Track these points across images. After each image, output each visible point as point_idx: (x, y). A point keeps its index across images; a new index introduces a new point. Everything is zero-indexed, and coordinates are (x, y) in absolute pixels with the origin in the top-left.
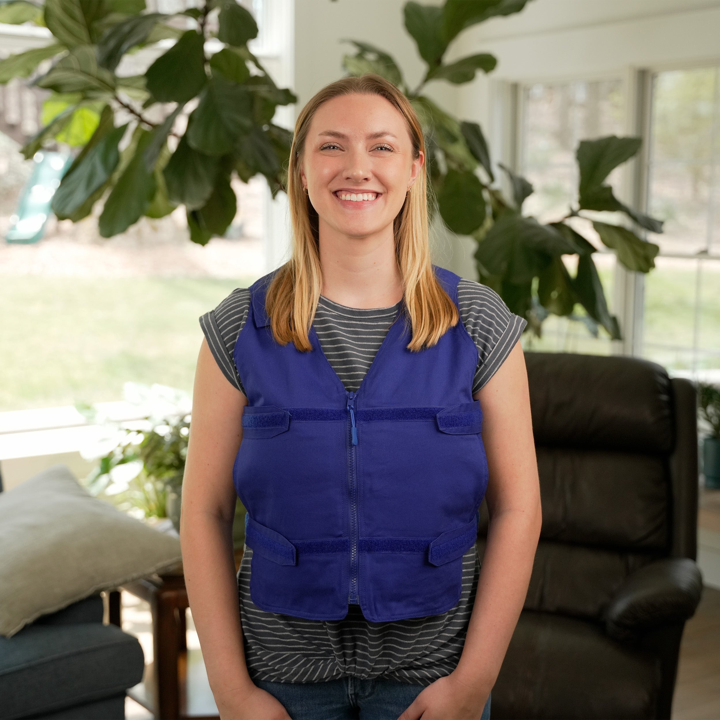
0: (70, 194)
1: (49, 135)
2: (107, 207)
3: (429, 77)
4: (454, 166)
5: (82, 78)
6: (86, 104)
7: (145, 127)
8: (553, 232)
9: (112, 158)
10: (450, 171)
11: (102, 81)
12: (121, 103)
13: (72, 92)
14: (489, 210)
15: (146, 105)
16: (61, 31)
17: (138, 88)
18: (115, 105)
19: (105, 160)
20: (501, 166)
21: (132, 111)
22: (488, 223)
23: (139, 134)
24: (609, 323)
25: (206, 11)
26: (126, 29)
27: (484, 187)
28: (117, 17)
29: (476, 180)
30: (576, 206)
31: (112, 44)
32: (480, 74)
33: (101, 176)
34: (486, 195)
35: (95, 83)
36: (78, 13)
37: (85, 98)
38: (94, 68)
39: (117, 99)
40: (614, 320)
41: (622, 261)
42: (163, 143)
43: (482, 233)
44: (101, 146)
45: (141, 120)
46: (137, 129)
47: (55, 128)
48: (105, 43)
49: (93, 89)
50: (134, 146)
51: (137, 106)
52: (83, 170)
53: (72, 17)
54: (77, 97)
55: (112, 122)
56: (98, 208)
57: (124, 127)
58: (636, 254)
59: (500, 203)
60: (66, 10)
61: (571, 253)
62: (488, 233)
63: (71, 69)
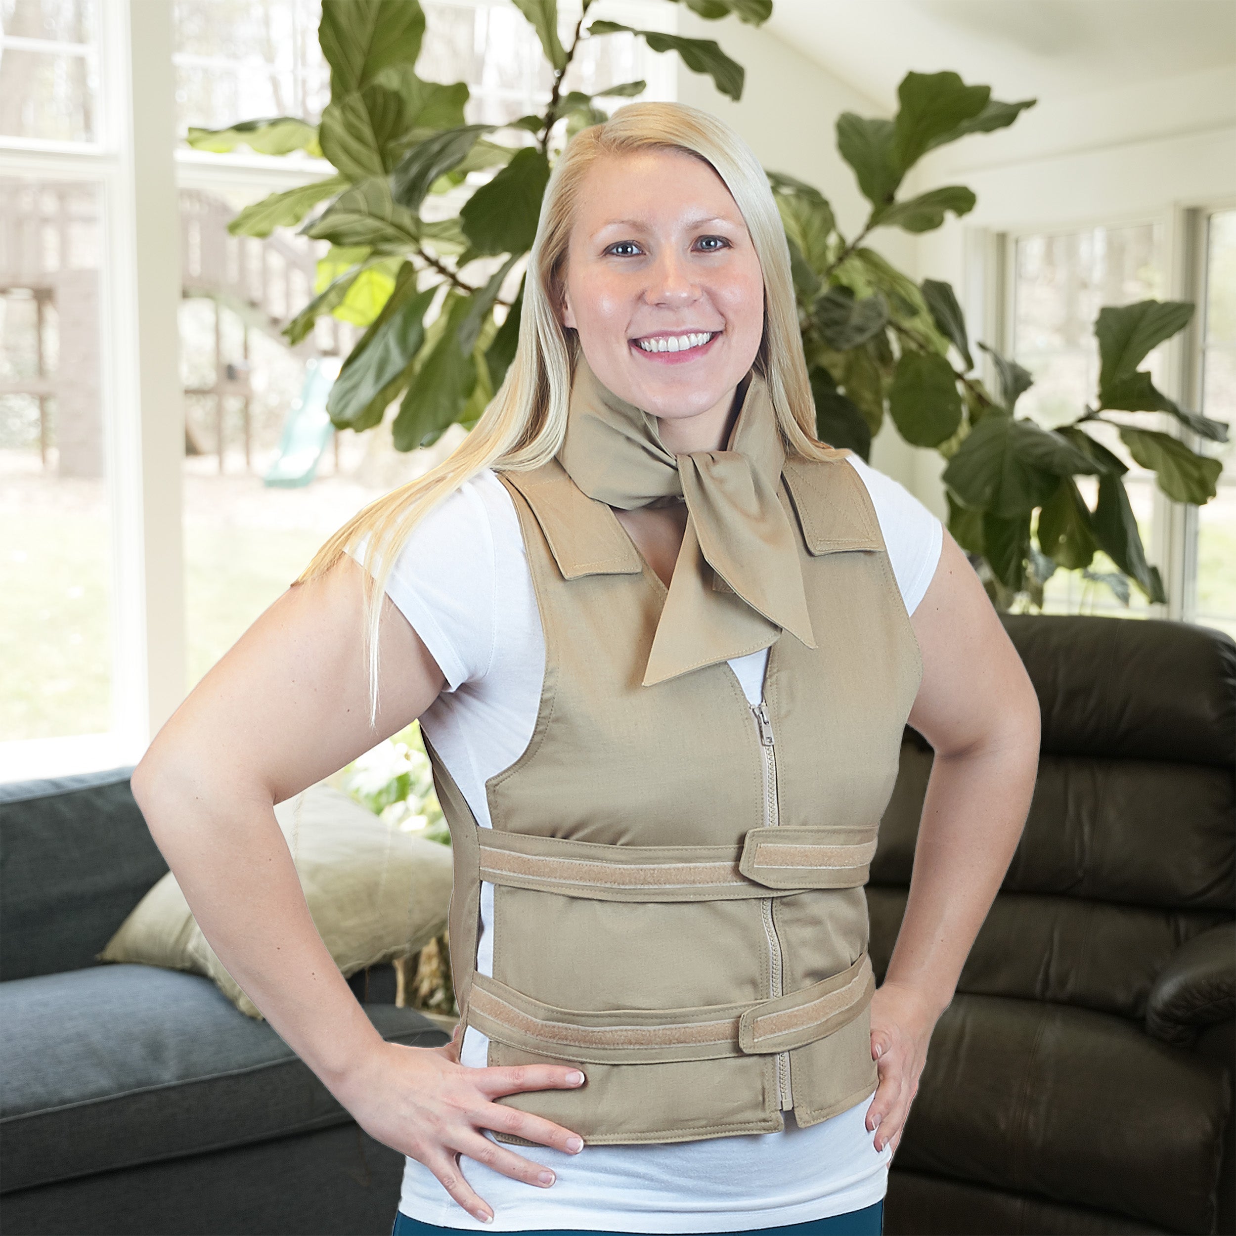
0: (355, 387)
1: (324, 309)
2: (405, 407)
3: (874, 221)
4: (913, 346)
5: (371, 223)
6: (376, 261)
7: (461, 292)
8: (1061, 440)
9: (413, 338)
10: (906, 352)
11: (399, 227)
12: (427, 259)
13: (357, 244)
14: (965, 412)
15: (463, 261)
16: (344, 158)
17: (450, 240)
18: (418, 262)
19: (402, 340)
20: (982, 347)
21: (442, 270)
22: (964, 430)
23: (451, 302)
24: (1147, 579)
25: (550, 121)
26: (436, 147)
27: (960, 376)
28: (421, 133)
29: (946, 366)
30: (1095, 405)
31: (414, 169)
32: (950, 216)
33: (397, 362)
34: (960, 387)
35: (390, 231)
36: (367, 132)
37: (377, 253)
38: (388, 208)
39: (421, 253)
40: (1154, 571)
41: (1166, 487)
42: (486, 314)
43: (953, 445)
44: (397, 320)
45: (455, 282)
46: (449, 295)
47: (333, 297)
48: (406, 168)
49: (387, 239)
50: (443, 321)
51: (450, 262)
52: (372, 354)
53: (360, 139)
54: (366, 250)
55: (414, 287)
56: (393, 411)
57: (432, 292)
58: (1185, 475)
59: (981, 400)
60: (350, 128)
61: (1088, 472)
62: (962, 444)
63: (357, 211)
